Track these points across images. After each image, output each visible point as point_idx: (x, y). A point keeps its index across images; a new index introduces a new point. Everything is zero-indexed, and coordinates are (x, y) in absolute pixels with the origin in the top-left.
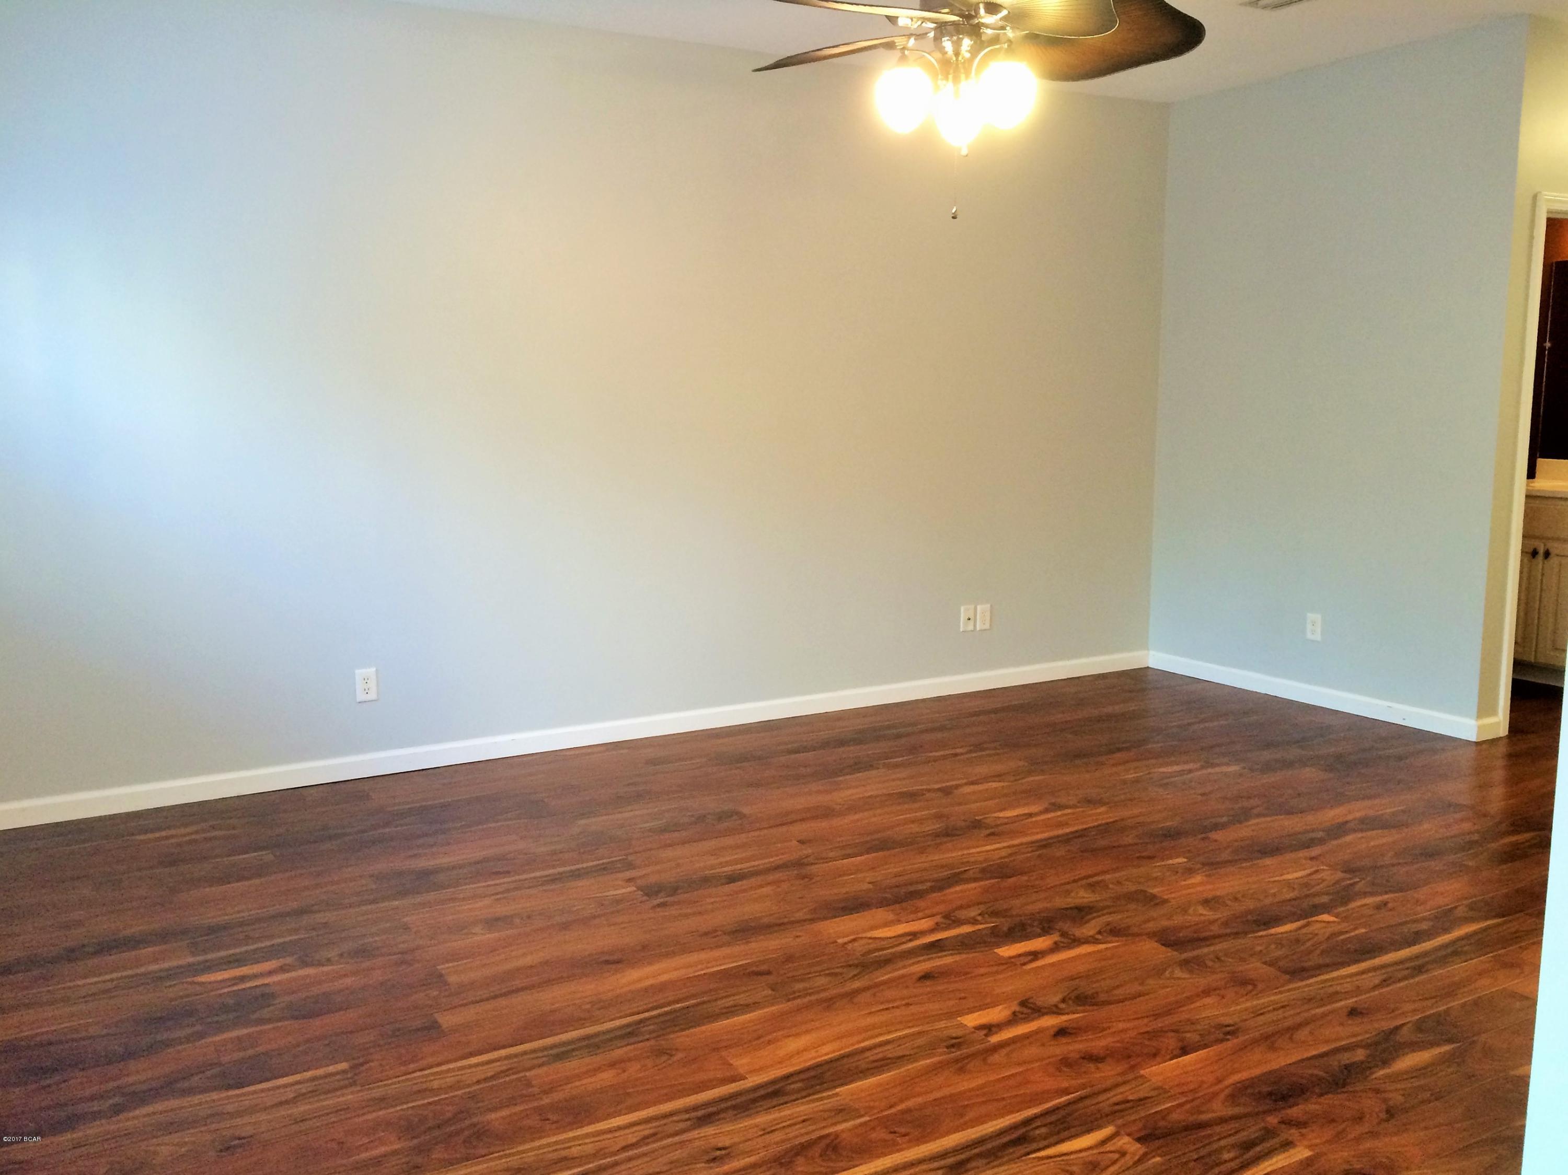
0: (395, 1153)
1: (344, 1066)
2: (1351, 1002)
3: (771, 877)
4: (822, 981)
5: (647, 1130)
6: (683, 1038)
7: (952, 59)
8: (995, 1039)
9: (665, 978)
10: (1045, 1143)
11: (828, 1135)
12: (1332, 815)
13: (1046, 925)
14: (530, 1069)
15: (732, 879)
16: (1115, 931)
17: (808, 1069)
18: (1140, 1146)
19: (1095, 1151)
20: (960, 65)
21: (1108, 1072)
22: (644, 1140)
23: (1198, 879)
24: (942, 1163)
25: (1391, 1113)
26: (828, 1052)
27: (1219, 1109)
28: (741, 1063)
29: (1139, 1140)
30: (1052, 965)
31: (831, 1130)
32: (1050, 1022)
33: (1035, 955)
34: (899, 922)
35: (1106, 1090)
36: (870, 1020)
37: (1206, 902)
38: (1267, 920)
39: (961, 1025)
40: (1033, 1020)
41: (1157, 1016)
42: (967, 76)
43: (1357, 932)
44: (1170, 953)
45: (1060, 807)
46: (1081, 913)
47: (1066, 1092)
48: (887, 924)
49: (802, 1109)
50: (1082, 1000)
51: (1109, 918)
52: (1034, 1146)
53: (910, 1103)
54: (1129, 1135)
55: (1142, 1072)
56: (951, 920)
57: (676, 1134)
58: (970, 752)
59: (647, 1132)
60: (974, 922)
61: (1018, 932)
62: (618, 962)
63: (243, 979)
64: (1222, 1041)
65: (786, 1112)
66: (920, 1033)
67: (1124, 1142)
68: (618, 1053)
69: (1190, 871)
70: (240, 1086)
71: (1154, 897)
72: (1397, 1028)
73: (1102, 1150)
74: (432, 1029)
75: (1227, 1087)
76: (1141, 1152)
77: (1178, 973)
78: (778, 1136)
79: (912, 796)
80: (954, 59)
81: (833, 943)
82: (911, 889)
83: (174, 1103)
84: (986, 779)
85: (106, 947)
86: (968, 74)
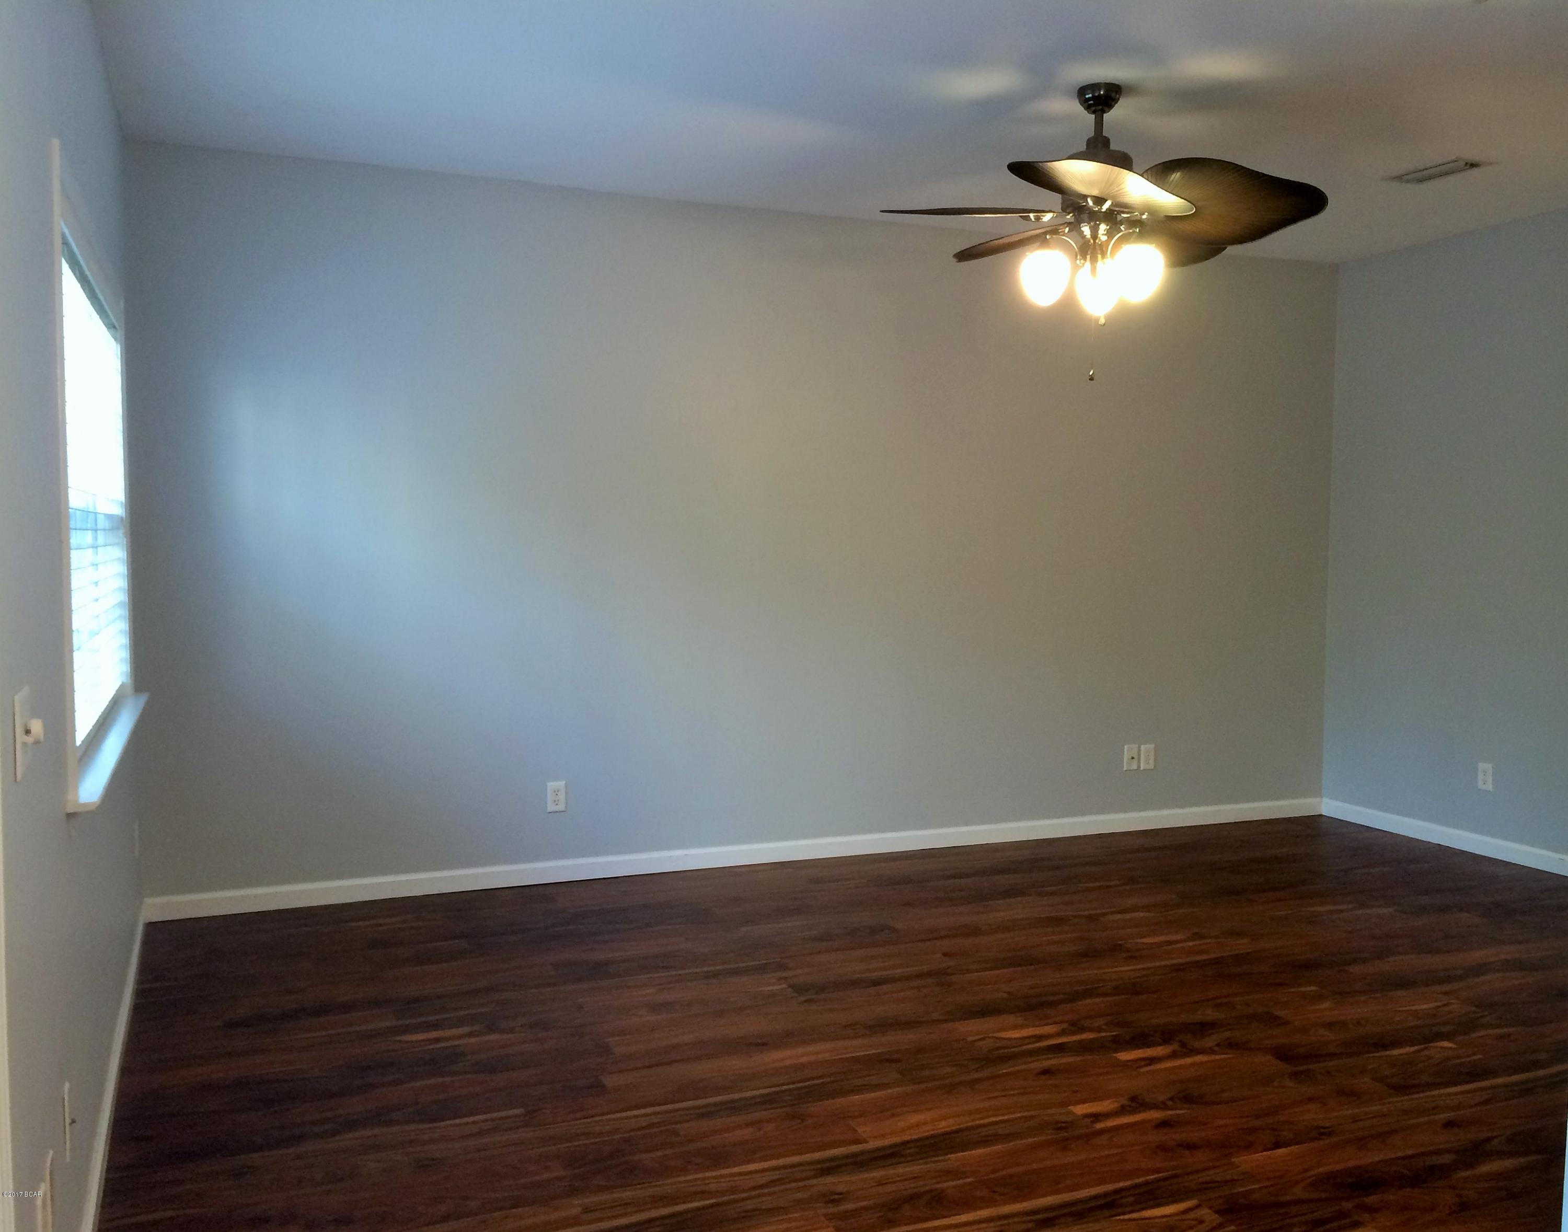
0: (559, 1179)
1: (520, 1111)
2: (1451, 1115)
3: (914, 983)
4: (948, 1070)
5: (775, 1175)
6: (818, 1108)
7: (1090, 242)
8: (1099, 1126)
9: (804, 1060)
10: (1131, 1208)
11: (936, 1189)
12: (1477, 956)
13: (1167, 1036)
14: (680, 1122)
15: (876, 983)
16: (1231, 1045)
17: (927, 1138)
18: (1218, 1217)
19: (1177, 1218)
20: (1097, 247)
21: (1201, 1158)
22: (772, 1183)
23: (1326, 1005)
24: (1034, 1218)
25: (1464, 1206)
26: (944, 1126)
27: (1298, 1192)
28: (864, 1129)
29: (1217, 1212)
30: (1166, 1069)
31: (938, 1186)
32: (1156, 1115)
33: (1151, 1060)
34: (1027, 1026)
35: (1197, 1172)
36: (987, 1104)
37: (1330, 1025)
38: (1383, 1043)
39: (1071, 1113)
40: (1140, 1112)
41: (1257, 1117)
42: (1103, 257)
43: (1475, 1057)
44: (1281, 1065)
45: (1202, 937)
46: (1204, 1028)
47: (1157, 1171)
48: (1016, 1027)
49: (915, 1168)
50: (1188, 1099)
51: (1228, 1034)
52: (1119, 1210)
53: (1011, 1171)
54: (1210, 1208)
55: (1233, 1160)
56: (1076, 1026)
57: (801, 1180)
58: (1123, 884)
59: (775, 1177)
60: (1100, 1029)
61: (1140, 1040)
62: (763, 1044)
63: (437, 1040)
64: (1315, 1139)
65: (900, 1170)
66: (1032, 1117)
67: (1205, 1212)
68: (758, 1115)
69: (1320, 998)
70: (434, 1121)
71: (1277, 1018)
72: (1489, 1140)
73: (1184, 1217)
74: (598, 1088)
75: (1310, 1177)
76: (1218, 1221)
77: (1288, 1083)
78: (889, 1188)
79: (1057, 921)
80: (1092, 241)
81: (963, 1040)
82: (1044, 999)
83: (377, 1131)
84: (1135, 909)
85: (322, 1010)
86: (1104, 255)
